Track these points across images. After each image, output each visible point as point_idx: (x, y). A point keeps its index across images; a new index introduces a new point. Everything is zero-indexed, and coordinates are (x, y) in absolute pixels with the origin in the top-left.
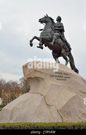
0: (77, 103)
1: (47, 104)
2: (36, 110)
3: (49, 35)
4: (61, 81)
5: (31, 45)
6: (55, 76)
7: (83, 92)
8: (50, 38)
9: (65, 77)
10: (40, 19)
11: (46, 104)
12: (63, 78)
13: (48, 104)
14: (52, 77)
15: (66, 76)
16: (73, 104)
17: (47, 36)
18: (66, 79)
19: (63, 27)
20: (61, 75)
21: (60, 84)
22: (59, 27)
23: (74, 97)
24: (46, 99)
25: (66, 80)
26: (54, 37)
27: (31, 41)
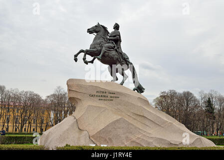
0: (123, 128)
1: (79, 129)
2: (61, 135)
3: (97, 48)
4: (105, 102)
5: (76, 60)
6: (97, 96)
7: (138, 115)
8: (97, 51)
9: (111, 97)
10: (88, 30)
11: (77, 129)
12: (108, 98)
13: (81, 128)
14: (92, 97)
15: (112, 95)
16: (115, 129)
17: (94, 48)
18: (112, 98)
19: (120, 36)
20: (104, 94)
21: (103, 106)
22: (114, 36)
23: (117, 121)
24: (79, 123)
25: (112, 100)
26: (104, 49)
27: (76, 56)
